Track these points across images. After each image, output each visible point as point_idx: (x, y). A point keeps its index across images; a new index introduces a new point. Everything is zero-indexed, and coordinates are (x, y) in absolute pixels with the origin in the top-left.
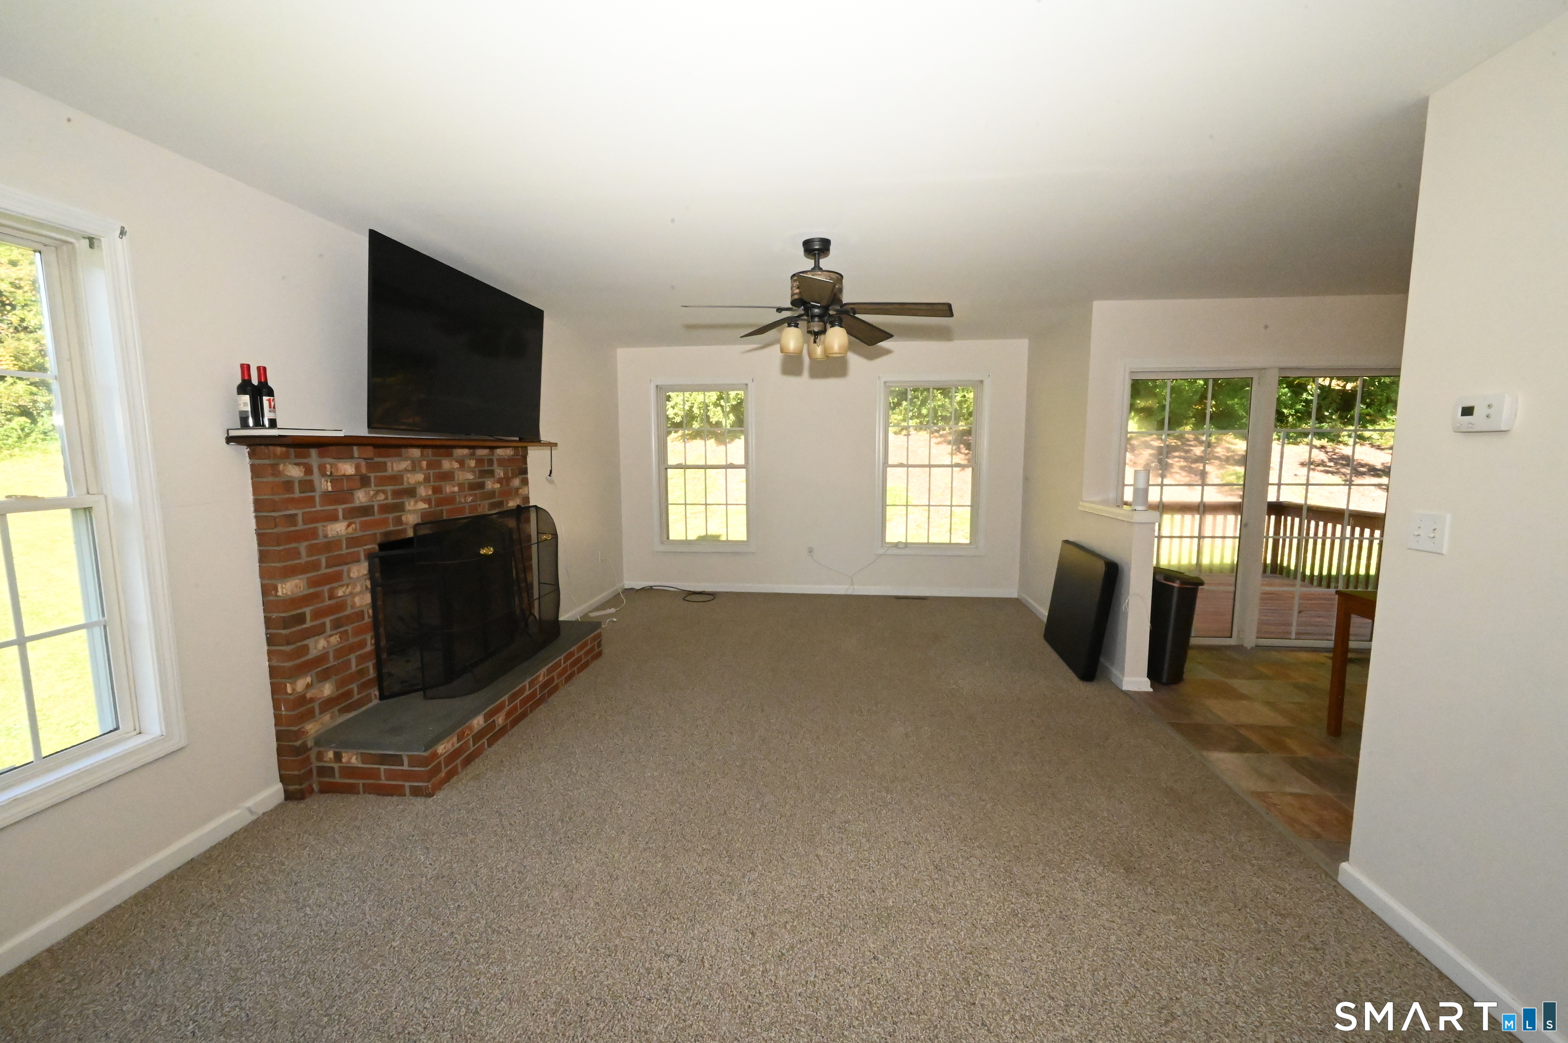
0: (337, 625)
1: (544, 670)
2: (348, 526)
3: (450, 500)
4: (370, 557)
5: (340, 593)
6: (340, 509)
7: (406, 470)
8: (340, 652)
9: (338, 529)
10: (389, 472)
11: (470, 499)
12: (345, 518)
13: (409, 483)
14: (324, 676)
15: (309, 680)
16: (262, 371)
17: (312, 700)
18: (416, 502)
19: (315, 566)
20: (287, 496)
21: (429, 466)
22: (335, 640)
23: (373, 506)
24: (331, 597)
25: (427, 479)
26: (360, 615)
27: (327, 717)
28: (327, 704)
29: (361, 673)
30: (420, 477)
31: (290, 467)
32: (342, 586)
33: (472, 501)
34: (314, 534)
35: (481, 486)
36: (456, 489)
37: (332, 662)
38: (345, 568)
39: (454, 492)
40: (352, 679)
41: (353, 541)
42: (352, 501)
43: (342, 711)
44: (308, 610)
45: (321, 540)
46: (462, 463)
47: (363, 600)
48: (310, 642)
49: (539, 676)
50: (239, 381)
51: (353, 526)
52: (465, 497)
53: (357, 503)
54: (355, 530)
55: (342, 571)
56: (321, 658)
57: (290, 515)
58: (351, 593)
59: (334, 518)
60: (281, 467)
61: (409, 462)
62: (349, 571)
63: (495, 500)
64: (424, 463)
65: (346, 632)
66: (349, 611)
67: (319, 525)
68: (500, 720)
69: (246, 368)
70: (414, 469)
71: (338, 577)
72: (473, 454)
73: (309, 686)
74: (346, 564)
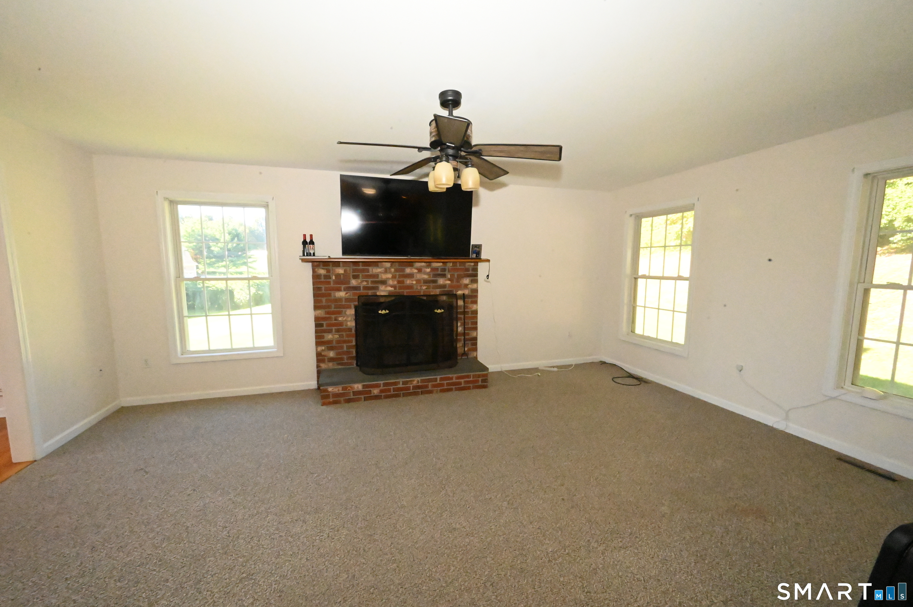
0: (338, 331)
1: (419, 379)
2: (346, 294)
3: (410, 287)
4: (356, 308)
5: (340, 319)
6: (343, 287)
7: (380, 272)
8: (338, 342)
9: (342, 294)
10: (370, 273)
11: (424, 288)
12: (344, 290)
13: (382, 278)
14: (331, 348)
15: (323, 348)
16: (311, 236)
17: (324, 356)
18: (386, 287)
19: (329, 307)
20: (318, 280)
21: (396, 271)
22: (337, 336)
23: (360, 287)
24: (336, 320)
25: (394, 277)
26: (350, 330)
27: (331, 364)
28: (331, 360)
29: (348, 353)
30: (389, 276)
31: (320, 270)
32: (342, 316)
33: (426, 289)
34: (330, 295)
35: (435, 282)
36: (414, 282)
37: (334, 344)
38: (344, 310)
39: (412, 284)
40: (344, 353)
41: (347, 300)
42: (349, 284)
43: (339, 364)
44: (325, 323)
45: (332, 298)
46: (420, 270)
47: (352, 324)
48: (325, 335)
49: (414, 381)
50: (303, 240)
51: (349, 294)
52: (421, 286)
53: (351, 285)
54: (350, 295)
55: (342, 311)
56: (330, 342)
57: (319, 287)
58: (346, 320)
59: (339, 290)
60: (316, 270)
61: (383, 269)
62: (346, 311)
63: (446, 289)
64: (393, 270)
65: (343, 335)
66: (344, 327)
67: (332, 292)
68: (376, 391)
69: (305, 236)
70: (386, 271)
71: (340, 313)
72: (428, 266)
73: (323, 350)
74: (344, 308)
